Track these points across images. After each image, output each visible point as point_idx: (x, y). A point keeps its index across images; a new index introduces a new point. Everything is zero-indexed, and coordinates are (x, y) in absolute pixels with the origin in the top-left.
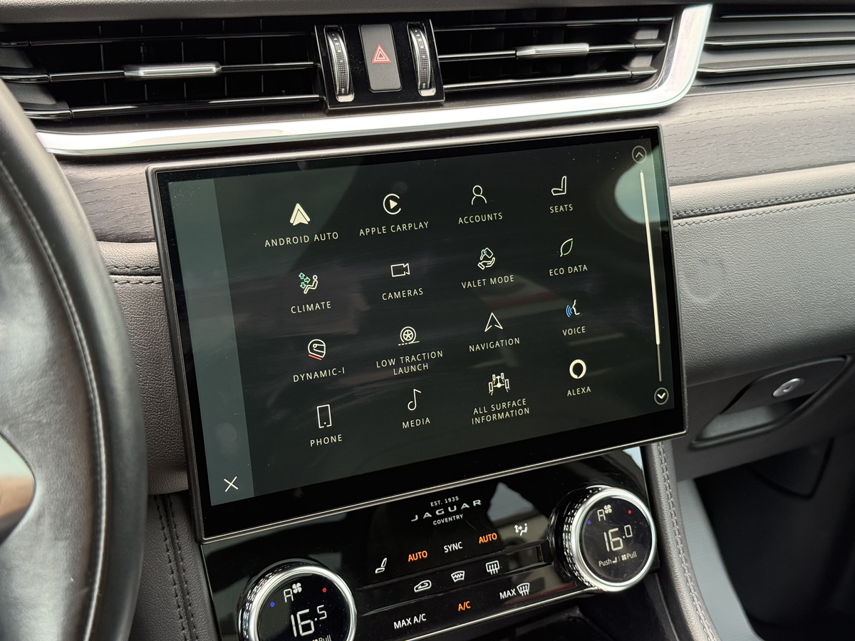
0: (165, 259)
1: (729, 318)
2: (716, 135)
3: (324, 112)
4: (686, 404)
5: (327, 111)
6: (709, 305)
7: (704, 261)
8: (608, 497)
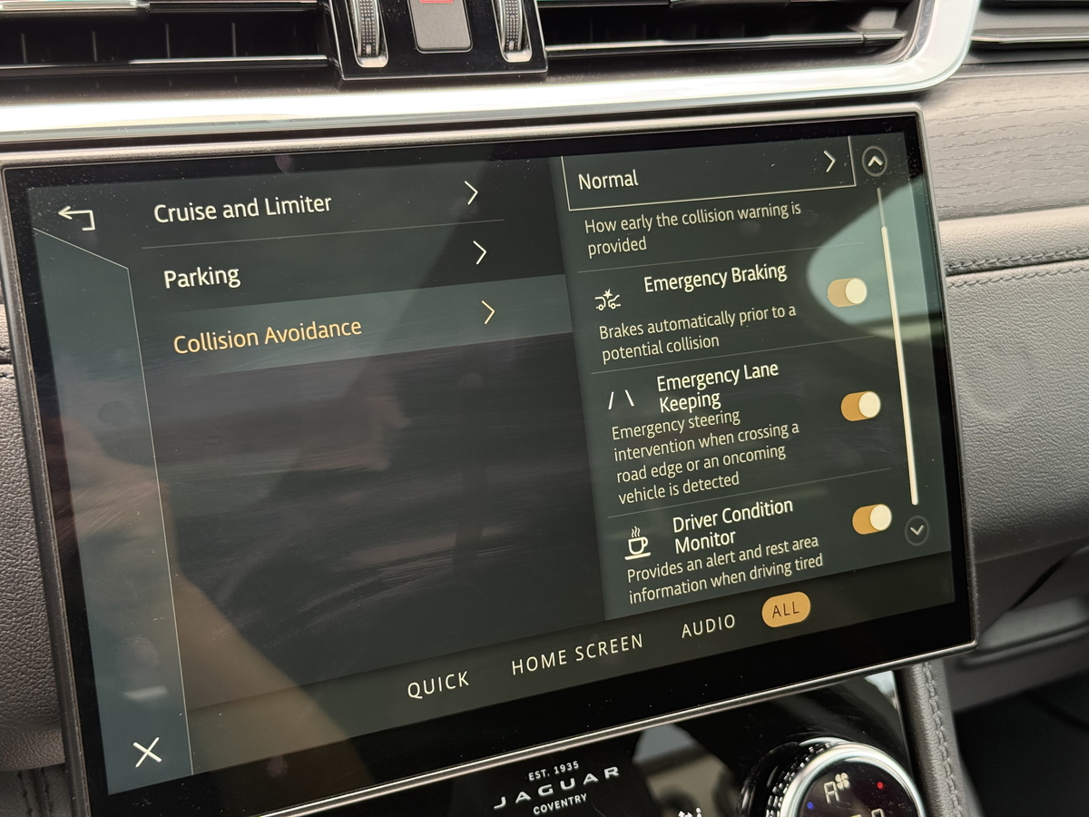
1: (1041, 445)
2: (1008, 139)
3: (335, 86)
4: (976, 595)
5: (340, 84)
6: (1006, 422)
7: (996, 348)
8: (844, 759)
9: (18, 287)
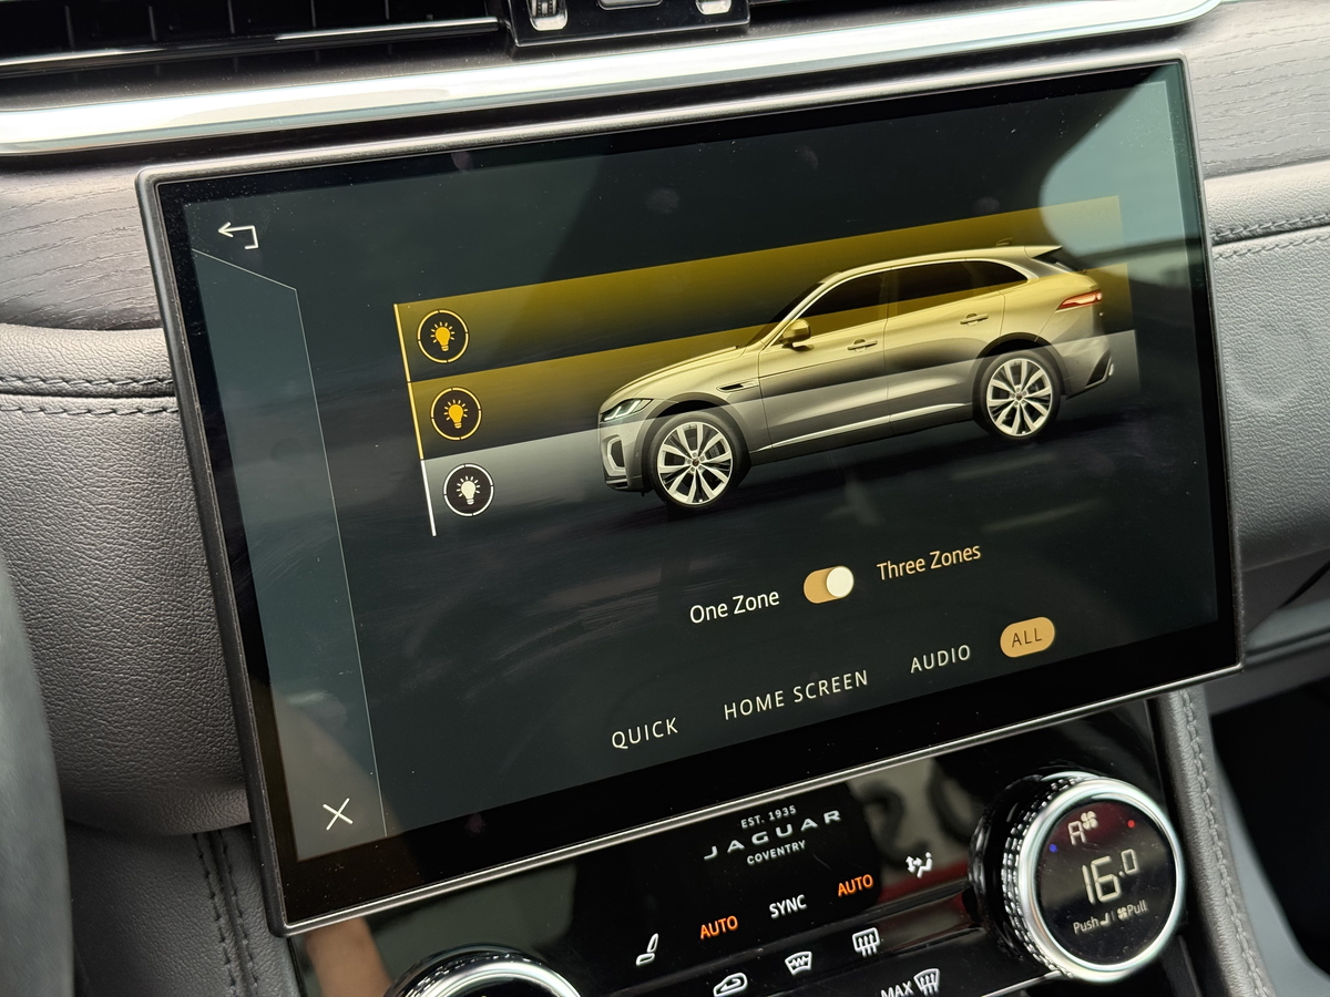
0: (183, 363)
1: (1319, 437)
2: (1286, 76)
3: (508, 53)
5: (513, 50)
6: (1280, 412)
7: (1270, 327)
8: (1090, 797)
9: (180, 316)
